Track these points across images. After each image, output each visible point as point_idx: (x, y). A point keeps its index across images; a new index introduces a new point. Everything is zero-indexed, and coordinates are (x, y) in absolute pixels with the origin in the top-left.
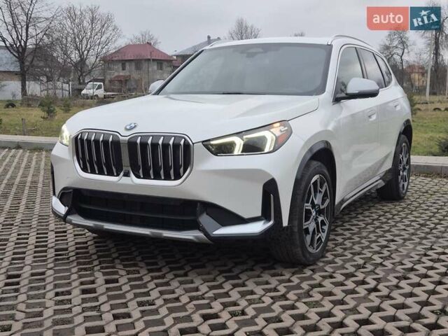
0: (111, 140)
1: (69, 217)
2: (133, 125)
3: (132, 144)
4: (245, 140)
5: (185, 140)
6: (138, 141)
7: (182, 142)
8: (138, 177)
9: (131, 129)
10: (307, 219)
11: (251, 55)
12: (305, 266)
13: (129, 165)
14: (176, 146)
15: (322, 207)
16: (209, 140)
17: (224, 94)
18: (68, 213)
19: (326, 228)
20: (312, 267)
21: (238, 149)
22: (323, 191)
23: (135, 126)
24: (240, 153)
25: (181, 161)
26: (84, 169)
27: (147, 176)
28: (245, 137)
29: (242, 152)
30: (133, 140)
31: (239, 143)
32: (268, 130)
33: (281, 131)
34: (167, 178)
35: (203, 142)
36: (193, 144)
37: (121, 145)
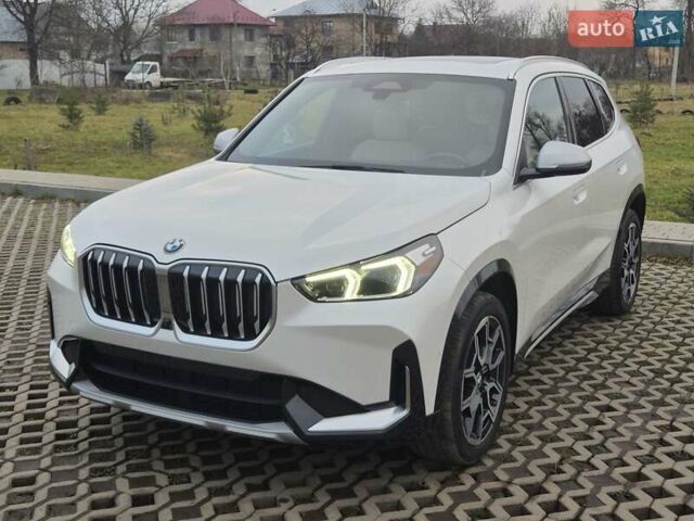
0: (140, 267)
1: (76, 385)
2: (177, 244)
3: (174, 277)
4: (364, 275)
5: (263, 274)
6: (186, 273)
7: (258, 280)
8: (186, 330)
9: (175, 250)
10: (468, 393)
11: (381, 95)
12: (463, 468)
13: (171, 310)
14: (248, 285)
15: (492, 367)
16: (304, 277)
17: (334, 167)
18: (74, 377)
19: (498, 398)
20: (474, 470)
21: (351, 290)
22: (495, 340)
23: (181, 246)
24: (355, 297)
25: (256, 311)
26: (99, 310)
27: (200, 331)
28: (364, 268)
29: (359, 293)
30: (177, 270)
31: (353, 280)
32: (403, 255)
33: (424, 255)
34: (234, 336)
35: (292, 279)
36: (276, 283)
37: (158, 278)
